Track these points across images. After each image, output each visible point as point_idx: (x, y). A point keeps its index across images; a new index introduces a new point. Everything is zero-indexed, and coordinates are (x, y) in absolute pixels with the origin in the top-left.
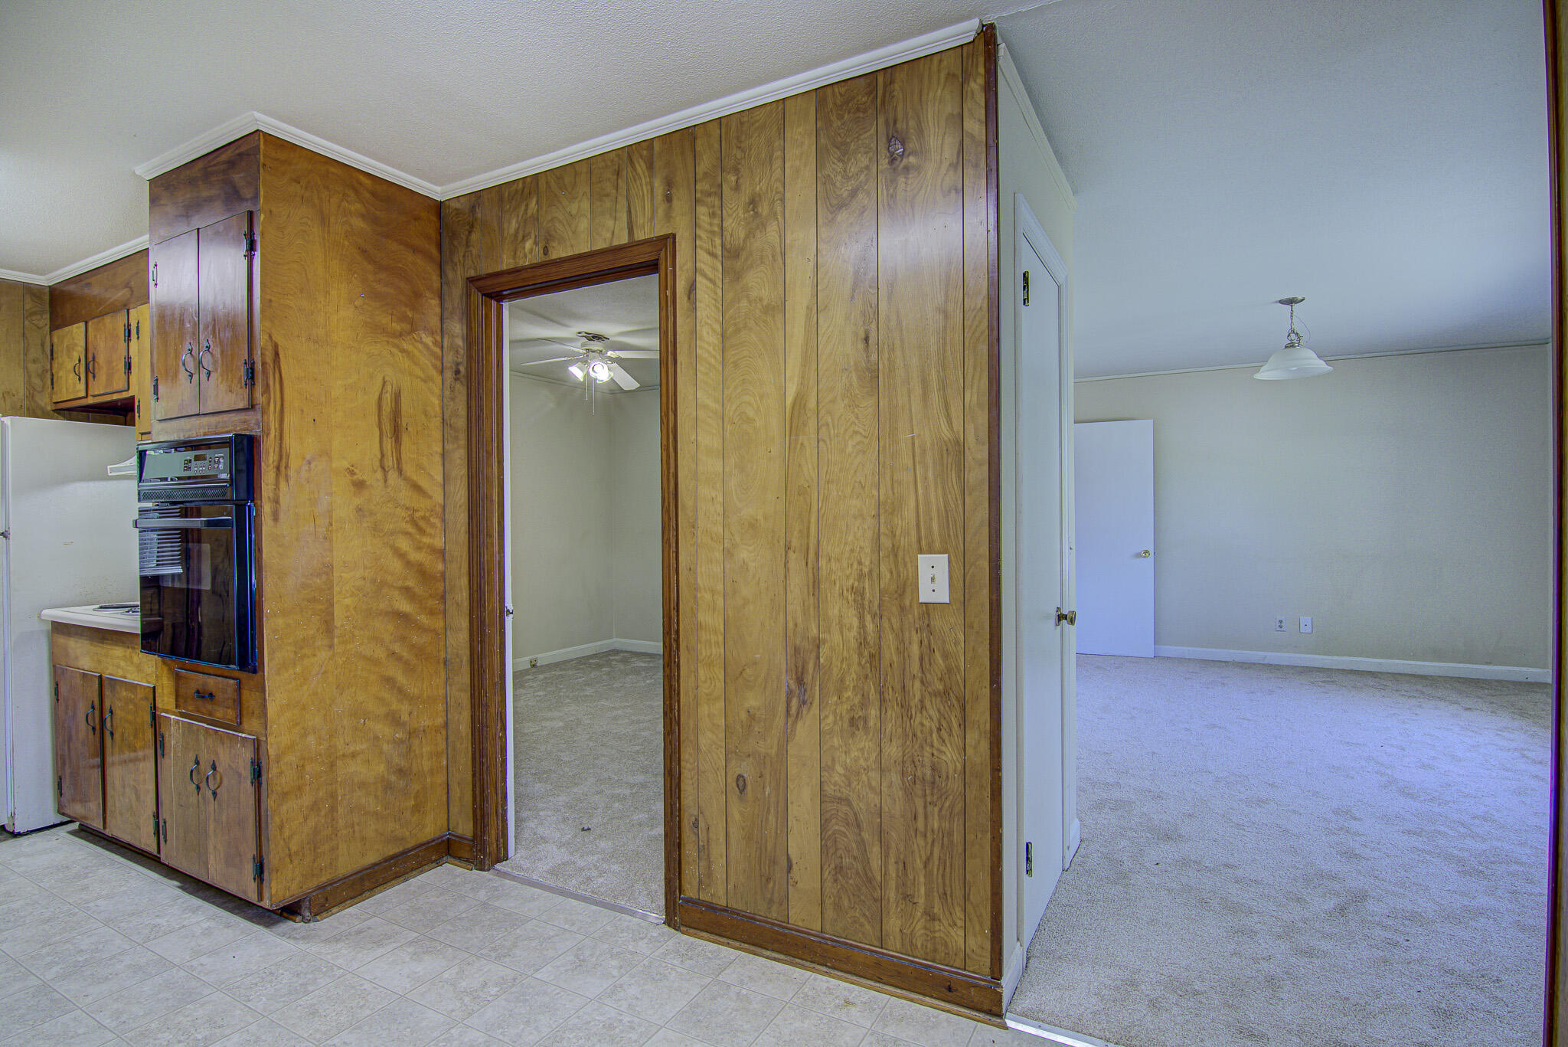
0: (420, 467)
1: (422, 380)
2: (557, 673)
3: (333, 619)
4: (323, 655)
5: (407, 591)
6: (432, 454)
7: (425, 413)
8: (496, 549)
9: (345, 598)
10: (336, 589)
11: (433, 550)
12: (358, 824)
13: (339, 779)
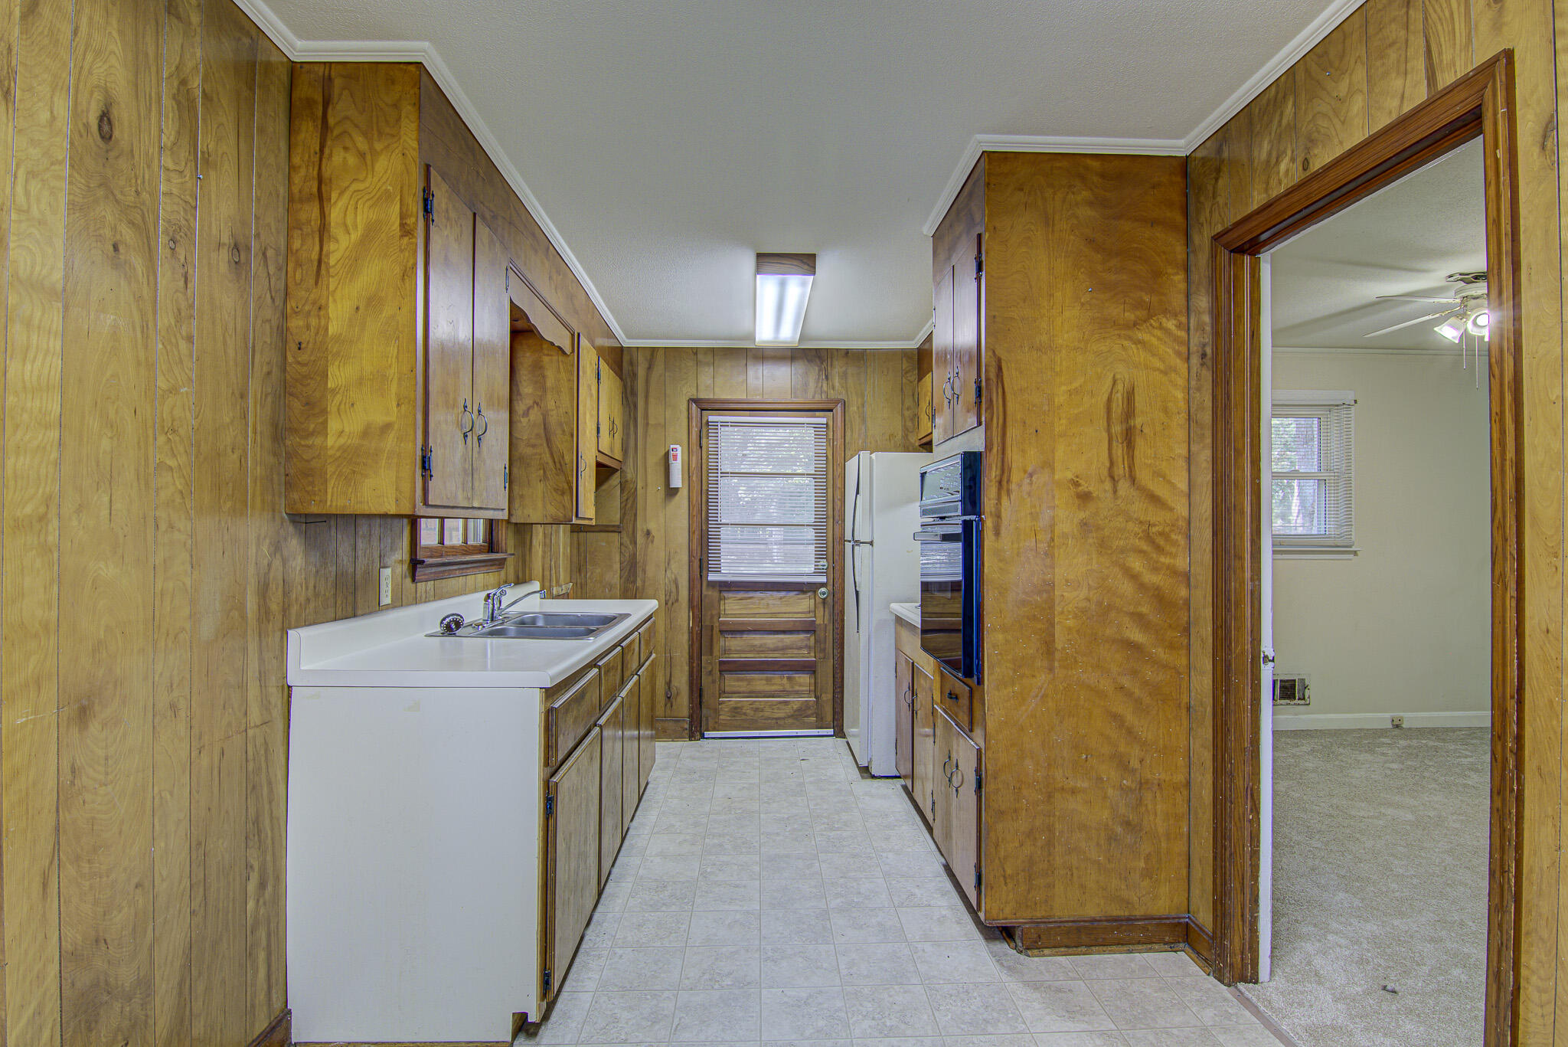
0: (1159, 474)
1: (1161, 371)
2: (1431, 743)
3: (1054, 641)
4: (1042, 678)
5: (1139, 619)
6: (1174, 459)
7: (1166, 410)
8: (1248, 575)
9: (1067, 619)
10: (1058, 609)
11: (1173, 572)
12: (1077, 868)
13: (1057, 813)
